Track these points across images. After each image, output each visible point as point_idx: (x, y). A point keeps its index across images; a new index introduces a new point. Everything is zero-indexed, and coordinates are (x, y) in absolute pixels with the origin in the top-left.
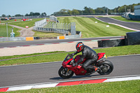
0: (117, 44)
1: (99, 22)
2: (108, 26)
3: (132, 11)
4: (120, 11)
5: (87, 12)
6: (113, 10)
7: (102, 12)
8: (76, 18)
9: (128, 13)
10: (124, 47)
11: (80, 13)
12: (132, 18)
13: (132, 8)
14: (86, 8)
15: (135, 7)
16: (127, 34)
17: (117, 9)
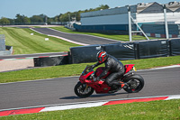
0: (59, 62)
1: (35, 34)
2: (47, 39)
3: (78, 20)
4: (63, 20)
5: (20, 21)
6: (54, 19)
7: (40, 21)
8: (6, 29)
9: (72, 23)
10: (67, 66)
11: (11, 22)
12: (78, 29)
13: (77, 16)
14: (18, 15)
15: (82, 15)
16: (71, 49)
17: (58, 17)
